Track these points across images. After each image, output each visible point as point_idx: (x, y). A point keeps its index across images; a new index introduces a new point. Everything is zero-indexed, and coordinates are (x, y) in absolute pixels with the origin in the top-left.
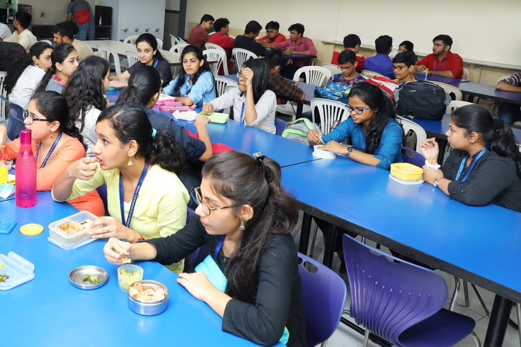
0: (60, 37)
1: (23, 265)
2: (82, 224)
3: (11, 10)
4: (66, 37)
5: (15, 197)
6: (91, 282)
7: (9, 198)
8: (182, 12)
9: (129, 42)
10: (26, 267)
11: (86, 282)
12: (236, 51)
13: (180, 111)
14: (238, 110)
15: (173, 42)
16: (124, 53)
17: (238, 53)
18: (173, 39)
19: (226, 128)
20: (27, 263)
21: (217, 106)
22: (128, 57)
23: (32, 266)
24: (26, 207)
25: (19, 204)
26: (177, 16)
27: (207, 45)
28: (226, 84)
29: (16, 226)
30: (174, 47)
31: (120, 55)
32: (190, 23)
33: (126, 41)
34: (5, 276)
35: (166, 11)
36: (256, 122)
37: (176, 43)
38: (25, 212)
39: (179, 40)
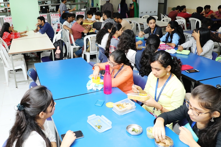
0: (117, 19)
1: (107, 122)
2: (126, 104)
3: (98, 8)
4: (119, 19)
5: (103, 89)
6: (135, 132)
7: (101, 90)
8: (165, 3)
9: (144, 18)
10: (108, 122)
11: (133, 132)
12: (190, 19)
13: (168, 49)
14: (195, 48)
15: (162, 17)
16: (142, 23)
17: (192, 20)
18: (162, 15)
19: (189, 57)
20: (109, 121)
21: (185, 46)
22: (144, 25)
23: (111, 123)
24: (108, 94)
25: (105, 93)
26: (163, 5)
27: (177, 17)
28: (187, 35)
29: (104, 103)
30: (162, 19)
31: (141, 24)
32: (169, 8)
33: (142, 18)
34: (100, 126)
35: (159, 3)
36: (202, 54)
37: (163, 17)
38: (107, 96)
39: (165, 16)
